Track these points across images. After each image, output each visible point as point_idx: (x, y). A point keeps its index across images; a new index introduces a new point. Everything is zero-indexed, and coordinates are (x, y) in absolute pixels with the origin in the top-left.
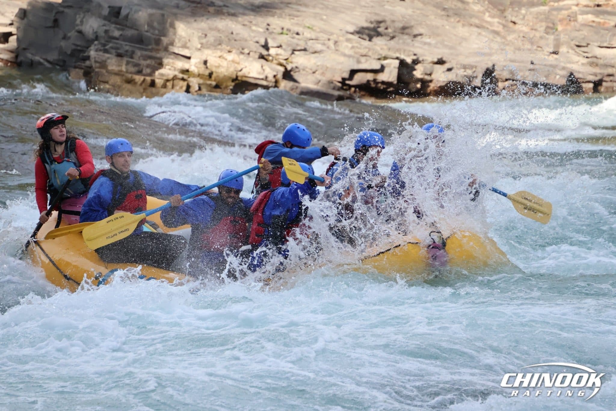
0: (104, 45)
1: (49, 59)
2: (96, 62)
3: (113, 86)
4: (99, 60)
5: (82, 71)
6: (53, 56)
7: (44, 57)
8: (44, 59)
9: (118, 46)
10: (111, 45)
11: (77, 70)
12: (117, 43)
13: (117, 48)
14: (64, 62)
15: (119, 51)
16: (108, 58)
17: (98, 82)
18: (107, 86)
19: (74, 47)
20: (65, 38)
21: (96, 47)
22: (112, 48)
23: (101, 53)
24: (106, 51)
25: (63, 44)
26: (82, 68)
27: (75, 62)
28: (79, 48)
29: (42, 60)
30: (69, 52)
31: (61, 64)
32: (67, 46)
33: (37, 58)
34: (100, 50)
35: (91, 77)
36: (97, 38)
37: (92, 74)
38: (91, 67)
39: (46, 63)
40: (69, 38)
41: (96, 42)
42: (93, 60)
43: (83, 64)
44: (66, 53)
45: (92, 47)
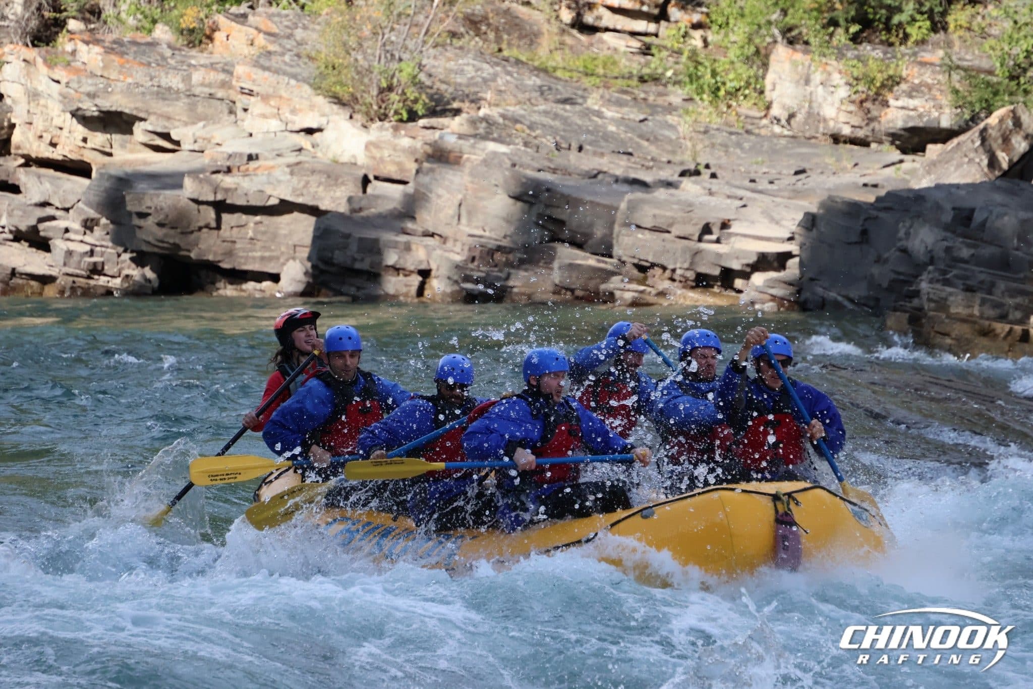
0: (944, 272)
1: (852, 295)
2: (930, 300)
3: (957, 339)
4: (935, 298)
5: (907, 315)
6: (858, 291)
7: (843, 293)
8: (843, 296)
9: (968, 274)
10: (955, 272)
11: (898, 313)
12: (965, 270)
13: (966, 278)
14: (877, 300)
15: (969, 282)
16: (951, 294)
17: (933, 334)
18: (948, 341)
19: (893, 276)
20: (878, 260)
21: (931, 276)
22: (956, 276)
23: (938, 286)
24: (947, 283)
25: (876, 270)
26: (905, 312)
27: (896, 301)
28: (902, 277)
29: (840, 298)
30: (885, 284)
31: (872, 303)
32: (882, 274)
33: (832, 295)
34: (938, 281)
35: (922, 326)
36: (932, 261)
37: (924, 321)
38: (920, 309)
39: (846, 303)
40: (886, 261)
41: (931, 268)
42: (925, 298)
43: (908, 305)
44: (880, 285)
45: (924, 276)
